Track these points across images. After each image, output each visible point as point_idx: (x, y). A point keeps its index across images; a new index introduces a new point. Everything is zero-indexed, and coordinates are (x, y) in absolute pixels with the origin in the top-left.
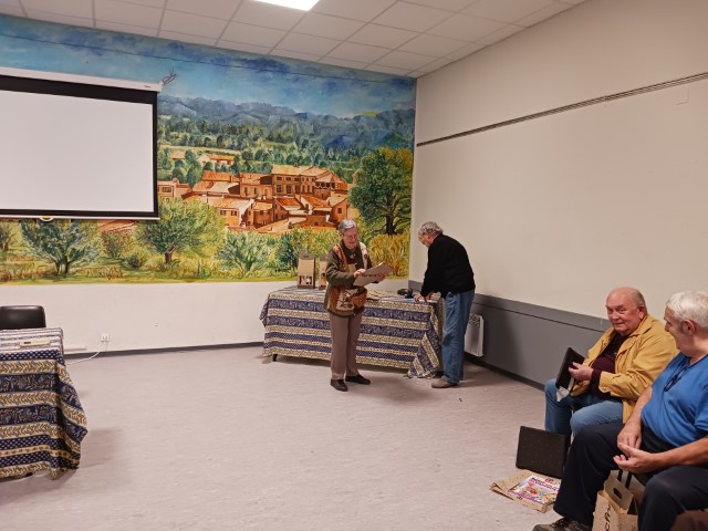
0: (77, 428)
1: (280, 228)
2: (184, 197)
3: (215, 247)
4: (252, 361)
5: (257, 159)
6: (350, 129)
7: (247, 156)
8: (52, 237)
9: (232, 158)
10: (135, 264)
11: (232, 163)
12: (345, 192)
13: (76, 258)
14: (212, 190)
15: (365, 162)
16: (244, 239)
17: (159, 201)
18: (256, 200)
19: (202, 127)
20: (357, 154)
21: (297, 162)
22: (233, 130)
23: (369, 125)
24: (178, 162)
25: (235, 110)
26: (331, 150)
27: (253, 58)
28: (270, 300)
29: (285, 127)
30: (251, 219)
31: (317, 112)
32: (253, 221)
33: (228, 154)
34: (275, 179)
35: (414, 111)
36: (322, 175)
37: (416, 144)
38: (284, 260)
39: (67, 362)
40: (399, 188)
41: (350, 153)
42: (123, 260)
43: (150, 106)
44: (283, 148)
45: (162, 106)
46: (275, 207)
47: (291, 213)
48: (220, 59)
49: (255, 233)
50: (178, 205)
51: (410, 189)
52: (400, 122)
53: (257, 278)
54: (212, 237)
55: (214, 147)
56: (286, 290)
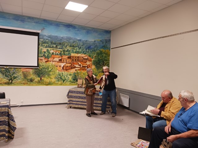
0: (14, 127)
1: (73, 71)
2: (46, 62)
3: (54, 76)
4: (64, 108)
5: (67, 52)
6: (93, 44)
7: (64, 51)
8: (8, 73)
10: (31, 80)
11: (60, 53)
12: (91, 61)
13: (15, 79)
14: (54, 60)
15: (97, 53)
16: (63, 73)
17: (39, 63)
18: (66, 63)
19: (52, 43)
20: (95, 51)
21: (78, 53)
22: (60, 44)
23: (98, 43)
24: (45, 52)
25: (61, 38)
26: (87, 50)
27: (66, 24)
28: (69, 91)
29: (75, 43)
30: (65, 68)
31: (84, 39)
32: (65, 69)
33: (59, 50)
34: (72, 57)
35: (110, 39)
36: (85, 56)
37: (111, 48)
38: (74, 80)
39: (11, 108)
40: (106, 60)
41: (93, 50)
42: (28, 79)
43: (37, 37)
44: (74, 49)
45: (40, 37)
46: (71, 65)
47: (76, 67)
48: (57, 24)
49: (66, 72)
50: (44, 64)
51: (109, 60)
52: (107, 42)
53: (66, 85)
54: (53, 73)
55: (55, 48)
56: (74, 88)
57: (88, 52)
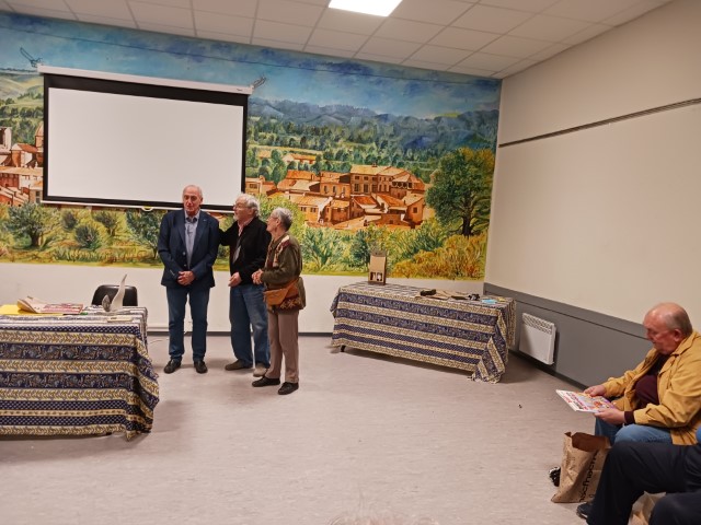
1: (356, 225)
2: (269, 193)
4: (322, 350)
5: (337, 159)
6: (430, 130)
7: (328, 156)
8: (151, 225)
9: (314, 158)
10: (222, 254)
11: (314, 162)
12: (422, 192)
14: (294, 187)
15: (444, 163)
16: (321, 234)
18: (334, 198)
19: (288, 129)
20: (436, 154)
21: (375, 162)
22: (316, 131)
23: (450, 125)
24: (265, 161)
25: (319, 112)
26: (409, 150)
27: (338, 62)
28: (340, 294)
29: (366, 128)
30: (329, 216)
31: (398, 113)
32: (331, 217)
33: (311, 154)
34: (354, 177)
35: (498, 112)
36: (399, 175)
37: (498, 143)
38: (358, 256)
40: (479, 188)
41: (429, 153)
43: (240, 109)
44: (362, 149)
45: (252, 108)
46: (351, 205)
47: (367, 211)
48: (307, 62)
49: (332, 229)
50: (263, 200)
51: (490, 190)
52: (482, 122)
53: (332, 272)
55: (298, 147)
56: (357, 285)
57: (412, 159)
